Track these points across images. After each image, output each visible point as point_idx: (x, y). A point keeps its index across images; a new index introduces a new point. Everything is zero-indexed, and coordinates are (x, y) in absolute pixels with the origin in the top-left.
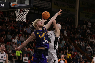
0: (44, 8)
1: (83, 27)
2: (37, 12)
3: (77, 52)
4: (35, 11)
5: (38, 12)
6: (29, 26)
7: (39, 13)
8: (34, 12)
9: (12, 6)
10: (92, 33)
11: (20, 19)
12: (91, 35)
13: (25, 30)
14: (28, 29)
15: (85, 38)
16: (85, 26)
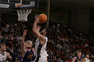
1: (53, 27)
3: (49, 50)
6: (7, 26)
7: (13, 14)
8: (9, 13)
9: (16, 7)
10: (61, 33)
12: (60, 35)
13: (3, 29)
14: (5, 29)
15: (55, 37)
16: (54, 26)
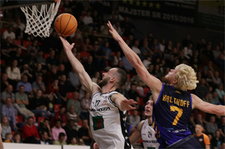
0: (178, 5)
2: (158, 15)
4: (154, 13)
5: (162, 16)
7: (164, 18)
8: (151, 14)
11: (35, 30)
